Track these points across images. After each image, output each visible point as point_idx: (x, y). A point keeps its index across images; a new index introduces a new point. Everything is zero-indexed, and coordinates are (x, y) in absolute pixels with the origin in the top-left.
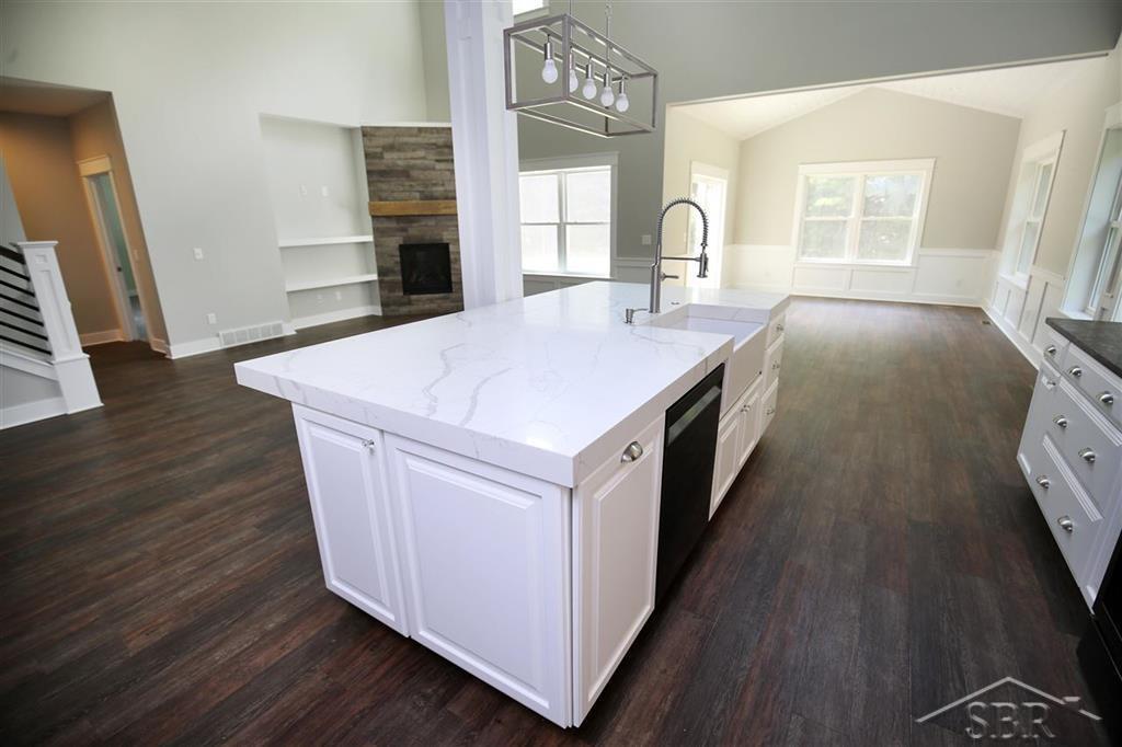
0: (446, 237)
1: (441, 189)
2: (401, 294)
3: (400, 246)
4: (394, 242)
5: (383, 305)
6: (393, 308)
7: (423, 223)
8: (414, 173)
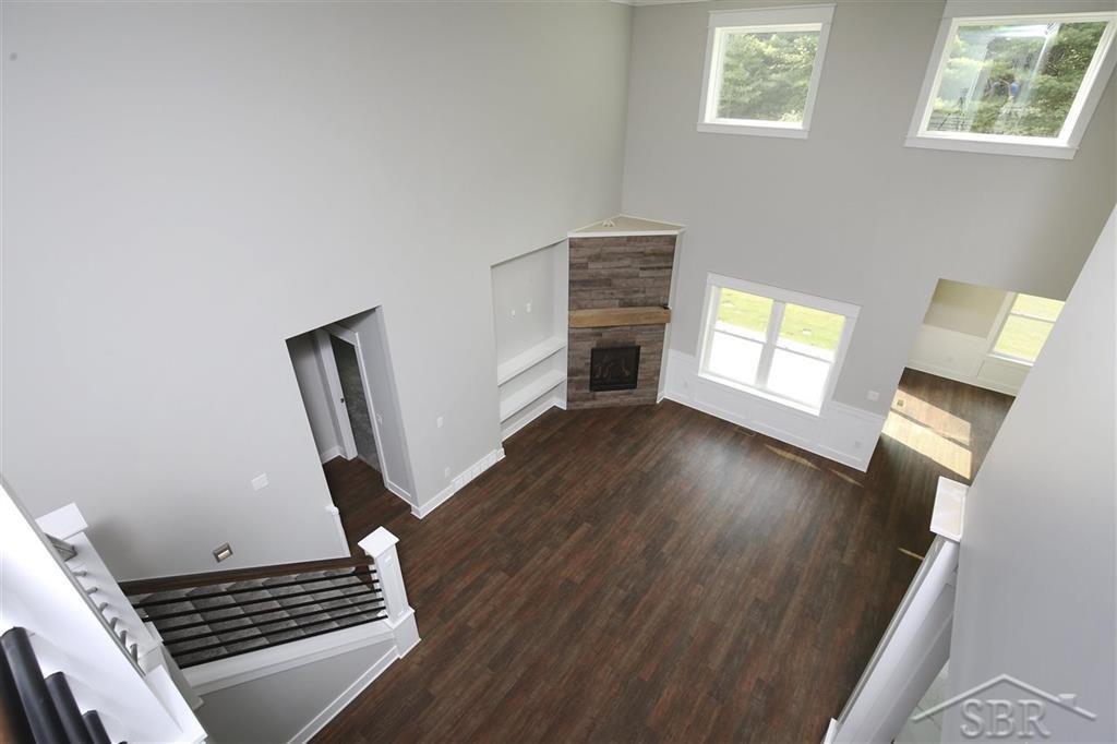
2: (588, 391)
4: (588, 346)
5: (568, 401)
6: (578, 403)
8: (617, 282)
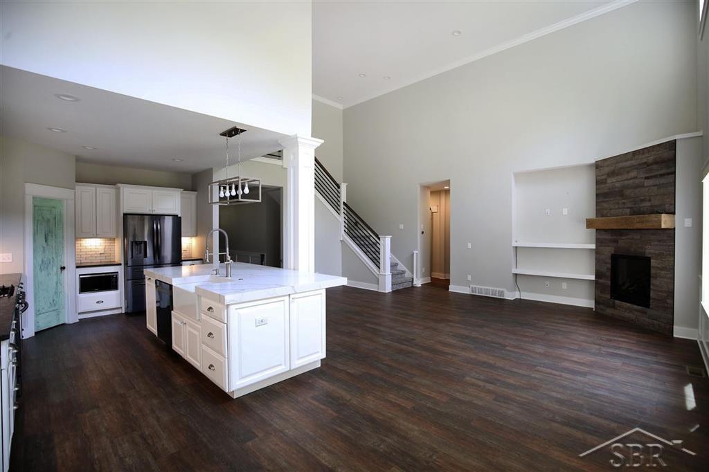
0: (650, 250)
1: (648, 204)
2: (609, 297)
3: (612, 255)
4: (608, 251)
5: (596, 301)
6: (603, 307)
7: (629, 236)
8: (627, 192)
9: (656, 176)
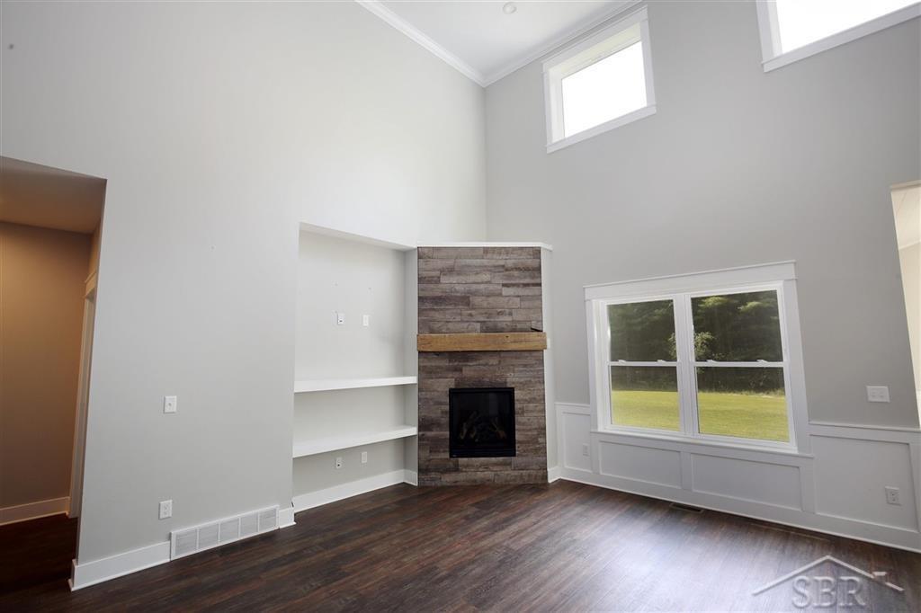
0: (512, 378)
1: (510, 319)
2: (447, 455)
3: (451, 390)
4: (444, 385)
5: (421, 471)
6: (433, 475)
7: (481, 362)
8: (476, 300)
9: (517, 285)
